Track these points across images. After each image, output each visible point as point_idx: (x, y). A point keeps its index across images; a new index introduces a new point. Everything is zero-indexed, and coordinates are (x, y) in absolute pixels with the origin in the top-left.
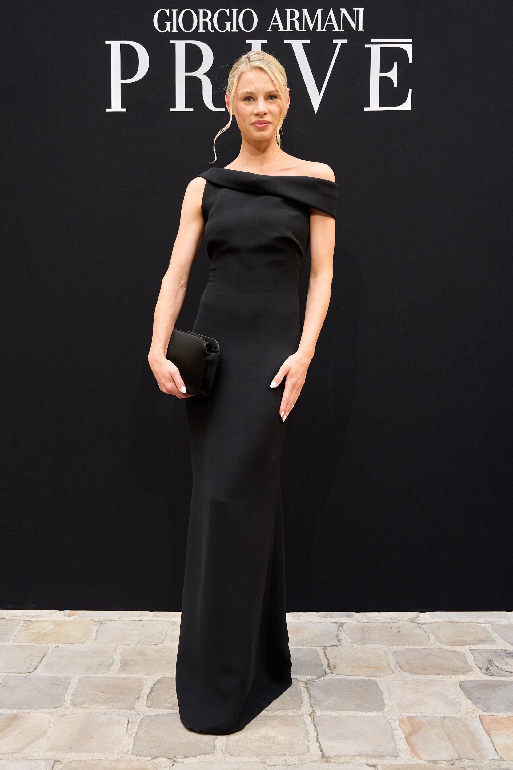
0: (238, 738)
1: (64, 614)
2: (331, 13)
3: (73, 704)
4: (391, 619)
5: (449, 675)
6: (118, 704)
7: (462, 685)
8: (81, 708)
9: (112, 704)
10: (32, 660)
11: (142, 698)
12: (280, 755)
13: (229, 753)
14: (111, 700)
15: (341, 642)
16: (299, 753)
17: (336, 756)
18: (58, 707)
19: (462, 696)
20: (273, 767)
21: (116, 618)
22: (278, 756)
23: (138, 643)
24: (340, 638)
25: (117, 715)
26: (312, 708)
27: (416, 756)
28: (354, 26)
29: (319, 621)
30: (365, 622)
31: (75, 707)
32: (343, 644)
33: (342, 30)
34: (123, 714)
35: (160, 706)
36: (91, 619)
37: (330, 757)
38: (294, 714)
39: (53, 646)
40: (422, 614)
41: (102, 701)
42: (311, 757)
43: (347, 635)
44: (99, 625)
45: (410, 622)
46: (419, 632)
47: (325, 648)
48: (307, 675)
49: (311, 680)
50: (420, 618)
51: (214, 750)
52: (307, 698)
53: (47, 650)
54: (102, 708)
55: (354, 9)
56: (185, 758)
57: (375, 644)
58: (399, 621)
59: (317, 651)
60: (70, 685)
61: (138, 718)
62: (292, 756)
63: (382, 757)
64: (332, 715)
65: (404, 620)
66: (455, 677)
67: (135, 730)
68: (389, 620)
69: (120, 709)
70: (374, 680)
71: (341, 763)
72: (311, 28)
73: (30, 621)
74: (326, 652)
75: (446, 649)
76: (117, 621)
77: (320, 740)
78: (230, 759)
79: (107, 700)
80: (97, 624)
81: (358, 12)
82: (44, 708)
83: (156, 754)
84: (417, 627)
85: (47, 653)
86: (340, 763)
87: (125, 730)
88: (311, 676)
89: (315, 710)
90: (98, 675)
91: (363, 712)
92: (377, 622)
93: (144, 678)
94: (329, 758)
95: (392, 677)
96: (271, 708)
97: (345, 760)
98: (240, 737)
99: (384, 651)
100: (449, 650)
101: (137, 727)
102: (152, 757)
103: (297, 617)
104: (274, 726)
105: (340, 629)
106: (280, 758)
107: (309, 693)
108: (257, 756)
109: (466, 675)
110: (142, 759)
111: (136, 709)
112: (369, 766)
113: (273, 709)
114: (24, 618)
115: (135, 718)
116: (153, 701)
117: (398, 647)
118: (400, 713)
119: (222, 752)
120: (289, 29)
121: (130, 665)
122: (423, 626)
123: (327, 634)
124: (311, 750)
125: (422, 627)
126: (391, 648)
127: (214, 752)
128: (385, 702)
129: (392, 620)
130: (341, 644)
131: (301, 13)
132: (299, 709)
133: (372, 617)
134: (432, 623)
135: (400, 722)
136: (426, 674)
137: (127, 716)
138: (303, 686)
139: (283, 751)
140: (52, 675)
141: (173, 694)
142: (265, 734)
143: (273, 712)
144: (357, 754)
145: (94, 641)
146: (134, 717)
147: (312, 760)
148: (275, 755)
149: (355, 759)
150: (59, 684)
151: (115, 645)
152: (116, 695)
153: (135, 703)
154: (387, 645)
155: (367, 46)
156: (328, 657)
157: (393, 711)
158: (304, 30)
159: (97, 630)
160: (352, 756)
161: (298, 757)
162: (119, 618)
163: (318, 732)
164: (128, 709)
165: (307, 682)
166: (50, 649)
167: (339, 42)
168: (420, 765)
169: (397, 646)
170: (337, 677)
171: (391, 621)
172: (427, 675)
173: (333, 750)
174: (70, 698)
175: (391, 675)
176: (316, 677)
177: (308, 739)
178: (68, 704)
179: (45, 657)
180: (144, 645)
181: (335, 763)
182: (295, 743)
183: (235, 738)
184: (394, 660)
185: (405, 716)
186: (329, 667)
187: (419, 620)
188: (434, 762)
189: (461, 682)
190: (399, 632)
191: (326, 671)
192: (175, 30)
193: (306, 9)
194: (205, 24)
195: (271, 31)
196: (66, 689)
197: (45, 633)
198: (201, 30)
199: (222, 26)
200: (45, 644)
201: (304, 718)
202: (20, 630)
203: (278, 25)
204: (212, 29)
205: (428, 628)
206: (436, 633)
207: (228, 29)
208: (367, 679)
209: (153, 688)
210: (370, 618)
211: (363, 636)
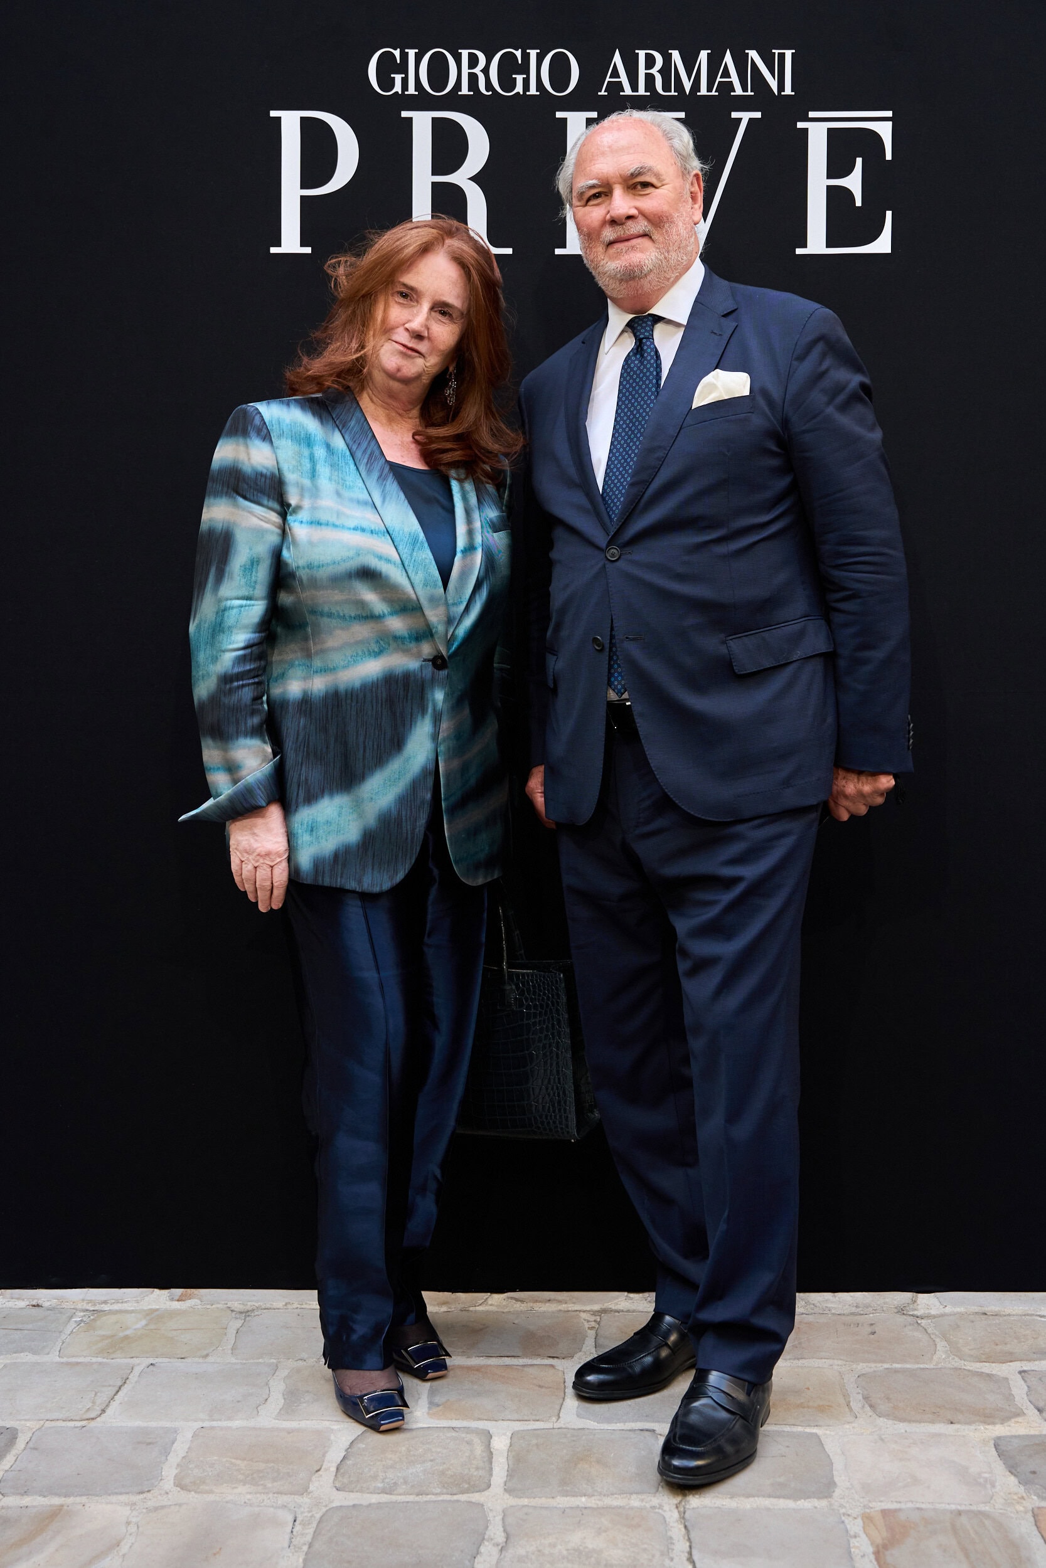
0: (524, 1553)
1: (169, 1297)
2: (728, 59)
3: (180, 1484)
4: (858, 1307)
5: (974, 1423)
6: (275, 1484)
7: (998, 1444)
8: (196, 1492)
9: (262, 1483)
10: (96, 1395)
11: (326, 1470)
14: (261, 1475)
18: (149, 1491)
19: (999, 1467)
21: (282, 1305)
25: (272, 1506)
28: (774, 84)
31: (182, 1489)
33: (750, 93)
34: (285, 1504)
35: (362, 1487)
36: (225, 1305)
38: (644, 1503)
39: (141, 1363)
40: (923, 1298)
41: (241, 1477)
44: (243, 1318)
45: (897, 1313)
46: (915, 1334)
50: (917, 1305)
53: (130, 1371)
54: (241, 1493)
55: (773, 51)
57: (822, 1359)
58: (874, 1311)
60: (175, 1445)
61: (317, 1513)
64: (722, 1505)
65: (884, 1309)
66: (986, 1429)
67: (308, 1539)
68: (853, 1310)
69: (278, 1493)
70: (816, 1434)
72: (687, 89)
73: (96, 1312)
75: (969, 1371)
76: (281, 1310)
77: (696, 1555)
79: (252, 1475)
80: (238, 1315)
81: (782, 56)
82: (117, 1493)
84: (910, 1324)
85: (131, 1377)
87: (287, 1537)
90: (236, 1424)
91: (788, 1500)
92: (828, 1312)
93: (330, 1430)
95: (853, 1427)
96: (595, 1491)
98: (528, 1551)
99: (840, 1372)
100: (975, 1372)
101: (311, 1531)
104: (601, 1528)
109: (1009, 1423)
111: (312, 1494)
113: (600, 1494)
114: (85, 1304)
115: (309, 1512)
116: (350, 1477)
117: (869, 1364)
118: (865, 1503)
121: (304, 1403)
122: (923, 1322)
125: (922, 1324)
126: (852, 1366)
128: (836, 1479)
131: (667, 59)
132: (655, 1493)
133: (818, 1302)
134: (942, 1315)
135: (865, 1521)
136: (924, 1422)
137: (292, 1508)
140: (138, 1423)
141: (391, 1462)
142: (580, 1545)
143: (599, 1500)
145: (230, 1352)
146: (306, 1510)
150: (150, 1444)
151: (274, 1361)
152: (272, 1464)
153: (310, 1480)
154: (846, 1361)
155: (800, 125)
157: (851, 1499)
158: (672, 93)
159: (238, 1330)
162: (286, 1304)
163: (692, 1540)
164: (295, 1494)
166: (137, 1371)
167: (745, 116)
169: (866, 1364)
171: (856, 1311)
172: (928, 1424)
174: (174, 1472)
175: (852, 1422)
177: (671, 1554)
178: (168, 1484)
179: (126, 1385)
183: (517, 1553)
184: (860, 1391)
185: (876, 1509)
187: (915, 1310)
189: (999, 1438)
190: (874, 1333)
192: (411, 90)
193: (677, 51)
194: (473, 78)
195: (606, 94)
196: (166, 1452)
197: (127, 1335)
198: (465, 90)
199: (507, 82)
200: (125, 1358)
201: (665, 1511)
202: (74, 1331)
203: (621, 82)
204: (487, 90)
205: (935, 1326)
206: (951, 1337)
207: (519, 89)
208: (800, 1432)
209: (350, 1450)
210: (814, 1304)
211: (796, 1343)
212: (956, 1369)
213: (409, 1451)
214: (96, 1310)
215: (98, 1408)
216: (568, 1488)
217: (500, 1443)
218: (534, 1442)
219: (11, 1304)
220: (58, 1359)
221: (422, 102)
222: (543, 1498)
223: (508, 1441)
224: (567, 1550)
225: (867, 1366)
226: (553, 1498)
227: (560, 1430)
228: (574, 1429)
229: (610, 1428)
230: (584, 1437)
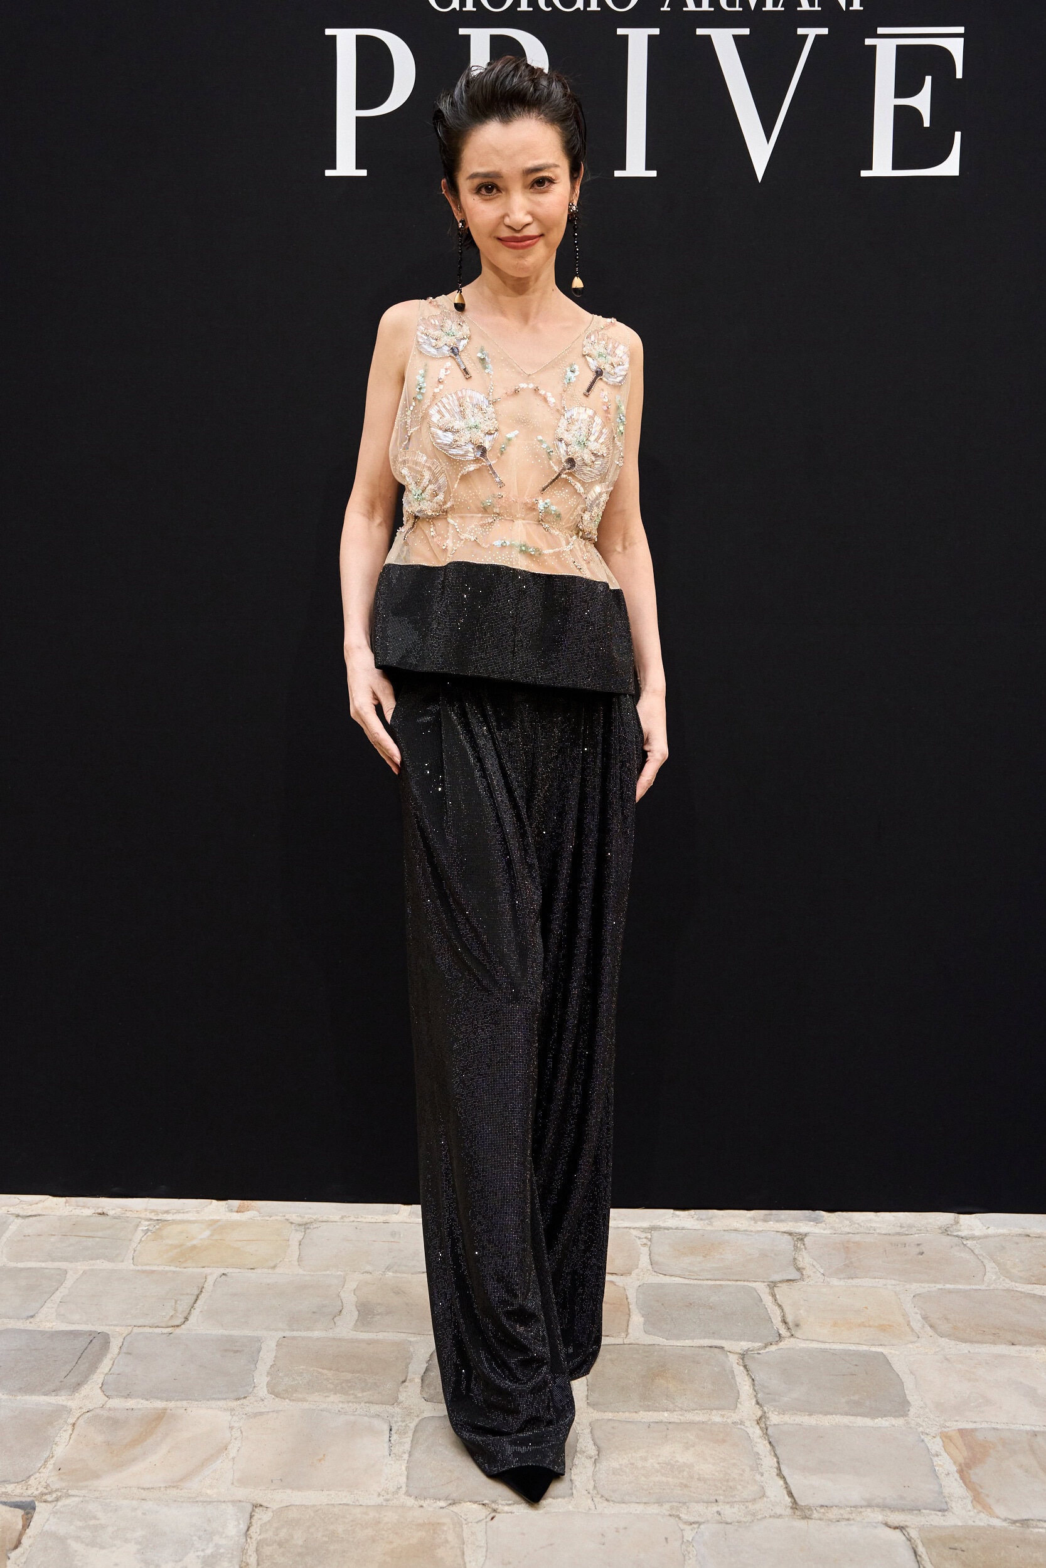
0: (618, 1467)
1: (228, 1208)
3: (274, 1392)
4: (901, 1227)
6: (365, 1394)
8: (290, 1400)
9: (352, 1392)
10: (176, 1302)
11: (411, 1381)
12: (707, 1502)
13: (602, 1496)
14: (350, 1384)
15: (804, 1273)
16: (744, 1499)
17: (822, 1506)
18: (244, 1398)
20: (695, 1526)
21: (337, 1218)
22: (702, 1504)
23: (388, 1268)
24: (801, 1265)
25: (366, 1415)
26: (761, 1406)
27: (984, 1511)
29: (753, 1229)
30: (851, 1231)
31: (277, 1397)
32: (809, 1277)
34: (377, 1413)
36: (283, 1218)
37: (810, 1509)
38: (725, 1419)
39: (214, 1273)
40: (965, 1219)
41: (330, 1386)
42: (771, 1507)
43: (815, 1260)
44: (303, 1230)
45: (942, 1233)
46: (963, 1255)
47: (772, 1285)
48: (741, 1341)
49: (752, 1351)
50: (961, 1226)
51: (572, 1489)
52: (747, 1388)
53: (204, 1280)
54: (334, 1401)
56: (514, 1504)
57: (875, 1278)
58: (918, 1232)
59: (756, 1291)
60: (261, 1353)
61: (410, 1423)
62: (731, 1504)
63: (917, 1510)
64: (802, 1422)
65: (928, 1229)
67: (407, 1447)
68: (898, 1230)
69: (369, 1403)
70: (882, 1353)
71: (834, 1520)
74: (776, 1292)
75: (1020, 1292)
76: (339, 1223)
77: (785, 1472)
78: (605, 1507)
79: (341, 1384)
80: (297, 1228)
82: (215, 1399)
83: (455, 1495)
84: (956, 1245)
85: (205, 1286)
86: (831, 1521)
87: (386, 1445)
88: (750, 1343)
89: (767, 1411)
90: (317, 1334)
91: (866, 1419)
92: (874, 1232)
93: (412, 1344)
94: (807, 1511)
95: (917, 1347)
96: (676, 1406)
97: (842, 1515)
98: (621, 1465)
99: (895, 1292)
100: (1028, 1293)
101: (409, 1440)
102: (449, 1502)
103: (707, 1219)
104: (687, 1443)
105: (799, 1245)
106: (707, 1508)
107: (751, 1377)
108: (659, 1503)
110: (429, 1505)
111: (402, 1404)
112: (890, 1527)
113: (682, 1409)
114: (148, 1214)
115: (403, 1421)
117: (923, 1285)
118: (942, 1422)
119: (589, 1493)
121: (378, 1314)
122: (969, 1243)
123: (773, 1255)
124: (768, 1493)
125: (968, 1245)
126: (908, 1286)
127: (573, 1494)
128: (909, 1398)
129: (903, 1229)
130: (805, 1277)
132: (735, 1410)
133: (862, 1221)
134: (986, 1237)
135: (944, 1439)
136: (985, 1343)
137: (385, 1417)
138: (738, 1363)
139: (711, 1494)
140: (222, 1331)
142: (671, 1459)
143: (681, 1415)
144: (864, 1503)
145: (297, 1263)
146: (399, 1419)
147: (772, 1513)
148: (697, 1502)
149: (861, 1512)
150: (238, 1351)
151: (341, 1273)
152: (358, 1375)
153: (398, 1390)
154: (900, 1281)
156: (780, 1303)
157: (926, 1417)
159: (300, 1242)
160: (854, 1507)
161: (744, 1507)
162: (342, 1218)
163: (779, 1456)
164: (386, 1404)
165: (743, 1355)
166: (210, 1281)
168: (994, 1528)
169: (920, 1284)
170: (804, 1345)
171: (903, 1233)
172: (990, 1345)
173: (814, 1494)
174: (266, 1379)
175: (914, 1342)
176: (760, 1344)
177: (761, 1471)
178: (262, 1391)
179: (203, 1294)
180: (400, 1273)
181: (820, 1519)
182: (734, 1478)
183: (611, 1466)
184: (918, 1311)
185: (952, 1428)
186: (786, 1323)
187: (959, 1231)
188: (1022, 1524)
190: (922, 1253)
191: (781, 1332)
196: (253, 1360)
197: (195, 1245)
200: (197, 1267)
201: (747, 1427)
202: (143, 1239)
205: (981, 1248)
206: (999, 1258)
208: (865, 1351)
210: (858, 1224)
211: (847, 1262)
212: (1008, 1290)
214: (160, 1220)
215: (180, 1315)
216: (649, 1403)
219: (78, 1212)
220: (132, 1267)
222: (627, 1413)
224: (658, 1463)
225: (920, 1286)
226: (636, 1412)
227: (630, 1346)
228: (644, 1345)
229: (678, 1345)
230: (656, 1353)
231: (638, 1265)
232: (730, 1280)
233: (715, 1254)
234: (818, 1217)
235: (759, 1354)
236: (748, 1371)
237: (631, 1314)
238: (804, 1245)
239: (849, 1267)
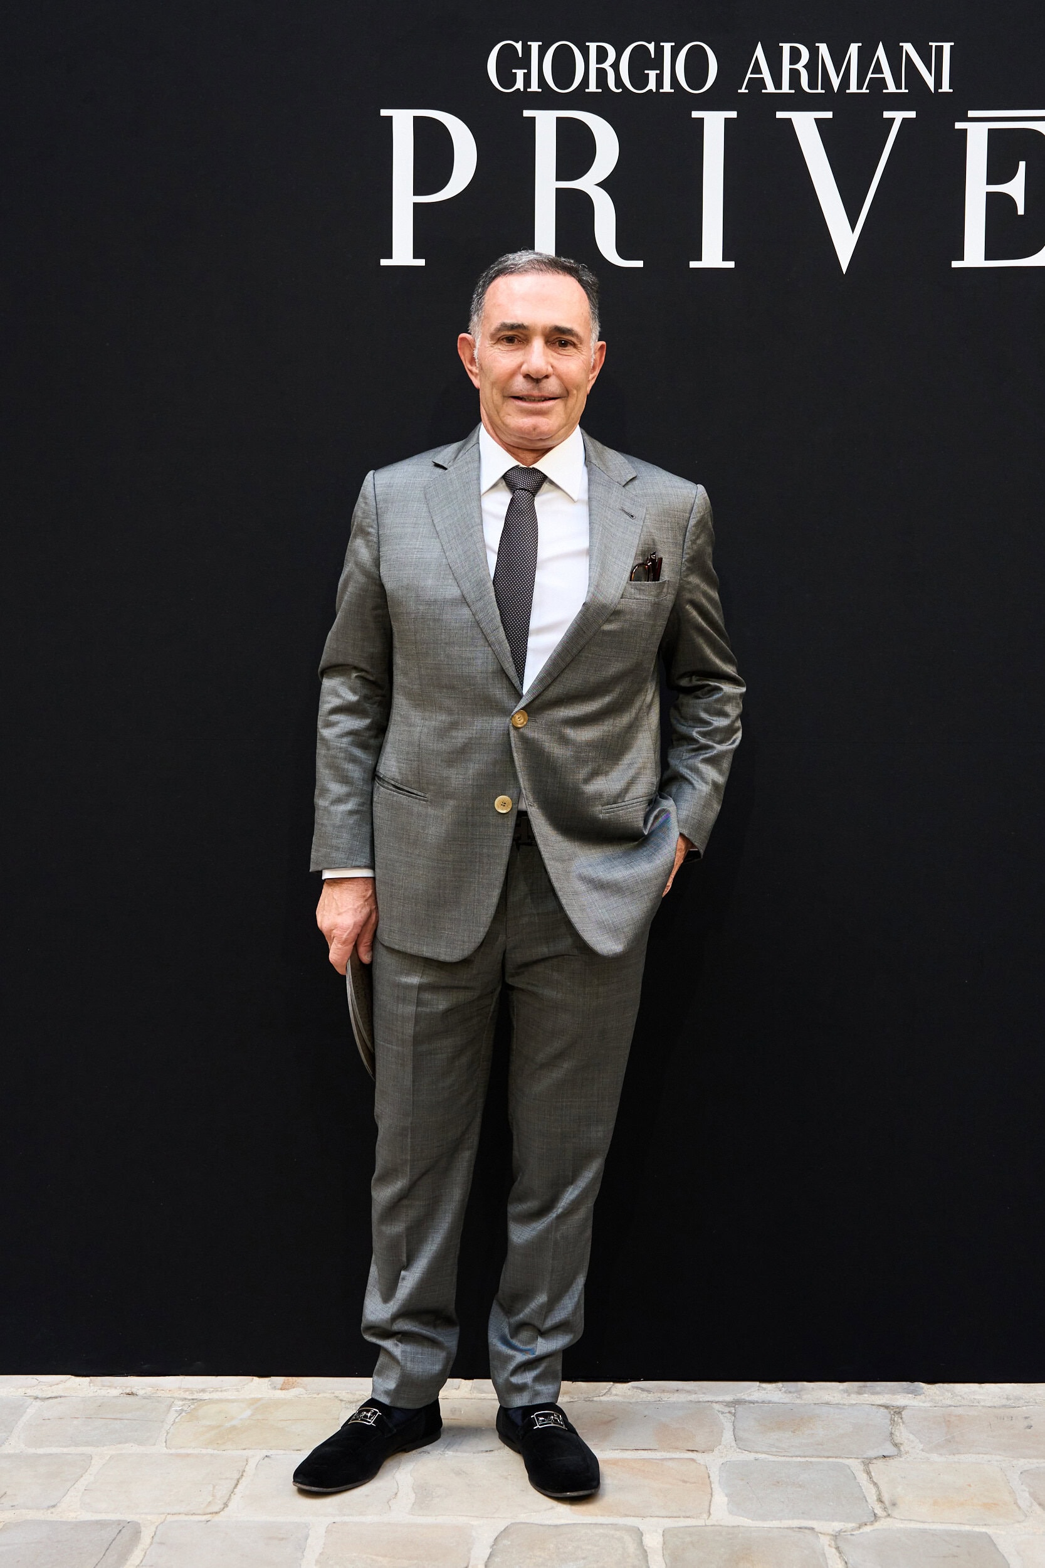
1: (271, 1385)
2: (881, 52)
10: (214, 1487)
15: (902, 1448)
23: (448, 1447)
24: (898, 1440)
28: (930, 81)
29: (846, 1402)
30: (952, 1404)
32: (906, 1453)
33: (903, 90)
36: (332, 1395)
39: (256, 1455)
43: (913, 1434)
47: (868, 1461)
48: (833, 1521)
49: (845, 1532)
53: (245, 1464)
55: (930, 44)
57: (979, 1454)
58: (1026, 1404)
59: (850, 1469)
60: (309, 1541)
65: (1037, 1401)
68: (1004, 1402)
70: (986, 1533)
72: (836, 86)
73: (195, 1401)
74: (871, 1469)
80: (348, 1405)
81: (940, 50)
85: (247, 1469)
88: (842, 1523)
90: (369, 1519)
92: (977, 1404)
93: (473, 1526)
95: (1025, 1527)
99: (1001, 1469)
105: (896, 1419)
107: (843, 1559)
114: (182, 1393)
117: (1030, 1460)
120: (786, 88)
121: (438, 1497)
123: (867, 1430)
126: (1015, 1462)
129: (1009, 1401)
130: (903, 1453)
131: (814, 53)
133: (965, 1393)
138: (829, 1545)
140: (266, 1518)
141: (541, 1560)
150: (284, 1539)
154: (1007, 1457)
155: (959, 125)
156: (876, 1482)
158: (820, 91)
165: (836, 1536)
166: (252, 1463)
167: (898, 116)
169: (1028, 1460)
170: (902, 1526)
171: (1008, 1404)
175: (1023, 1521)
176: (854, 1525)
179: (244, 1478)
180: (461, 1452)
184: (1026, 1489)
186: (882, 1502)
190: (1030, 1427)
191: (876, 1512)
192: (534, 87)
193: (825, 44)
194: (602, 74)
195: (747, 91)
196: (301, 1548)
197: (234, 1426)
198: (593, 88)
199: (639, 79)
200: (237, 1450)
202: (176, 1420)
203: (763, 78)
204: (617, 87)
207: (652, 85)
208: (969, 1531)
209: (495, 1547)
210: (961, 1396)
211: (949, 1437)
213: (559, 1549)
214: (195, 1399)
215: (219, 1502)
217: (653, 1541)
218: (688, 1539)
219: (103, 1392)
220: (165, 1451)
221: (545, 100)
223: (661, 1539)
225: (1028, 1462)
227: (713, 1527)
228: (728, 1526)
229: (765, 1526)
230: (740, 1535)
231: (721, 1441)
232: (821, 1457)
233: (805, 1429)
234: (917, 1389)
235: (851, 1535)
236: (840, 1553)
237: (713, 1493)
238: (901, 1418)
239: (950, 1442)
